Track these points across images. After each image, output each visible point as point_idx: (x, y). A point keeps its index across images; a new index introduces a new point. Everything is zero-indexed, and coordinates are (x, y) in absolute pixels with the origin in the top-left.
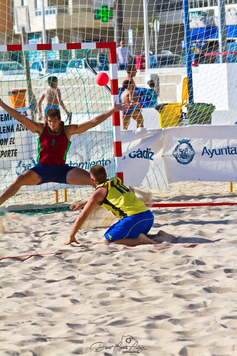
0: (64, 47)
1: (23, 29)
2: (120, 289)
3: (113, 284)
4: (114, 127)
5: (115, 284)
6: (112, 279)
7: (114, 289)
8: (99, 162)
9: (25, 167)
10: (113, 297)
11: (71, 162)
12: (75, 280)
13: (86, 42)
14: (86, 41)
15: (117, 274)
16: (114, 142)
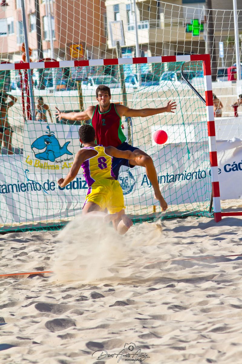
0: (159, 60)
1: (118, 44)
2: (219, 296)
3: (213, 291)
4: (209, 137)
5: (214, 291)
6: (212, 287)
7: (214, 296)
8: (195, 173)
9: (122, 180)
10: (213, 304)
11: (167, 174)
12: (175, 288)
13: (185, 55)
14: (185, 53)
15: (216, 282)
16: (210, 152)
